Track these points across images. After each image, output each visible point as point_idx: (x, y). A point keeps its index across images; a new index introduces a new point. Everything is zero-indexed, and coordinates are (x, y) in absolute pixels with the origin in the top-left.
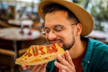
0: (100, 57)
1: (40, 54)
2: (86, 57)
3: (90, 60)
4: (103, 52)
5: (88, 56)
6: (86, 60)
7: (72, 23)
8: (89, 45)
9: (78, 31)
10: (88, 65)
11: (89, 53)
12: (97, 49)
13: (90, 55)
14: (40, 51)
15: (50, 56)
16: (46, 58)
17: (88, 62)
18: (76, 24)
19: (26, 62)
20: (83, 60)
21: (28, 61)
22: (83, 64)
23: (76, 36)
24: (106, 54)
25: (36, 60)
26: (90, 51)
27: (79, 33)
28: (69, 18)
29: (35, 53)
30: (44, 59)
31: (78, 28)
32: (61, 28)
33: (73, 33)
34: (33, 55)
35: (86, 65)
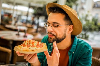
0: (82, 49)
1: (31, 46)
2: (72, 49)
3: (74, 51)
4: (84, 46)
5: (74, 48)
6: (72, 51)
7: (67, 24)
8: (75, 40)
9: (70, 30)
10: (73, 55)
11: (74, 46)
12: (79, 44)
13: (75, 48)
14: (32, 44)
15: (36, 50)
16: (33, 51)
17: (73, 53)
18: (70, 25)
19: (20, 50)
20: (70, 50)
21: (21, 49)
22: (69, 53)
23: (68, 33)
24: (86, 47)
25: (26, 50)
26: (75, 44)
27: (70, 32)
28: (66, 19)
29: (28, 45)
30: (31, 51)
31: (70, 28)
32: (57, 25)
33: (65, 30)
34: (26, 46)
35: (72, 55)
